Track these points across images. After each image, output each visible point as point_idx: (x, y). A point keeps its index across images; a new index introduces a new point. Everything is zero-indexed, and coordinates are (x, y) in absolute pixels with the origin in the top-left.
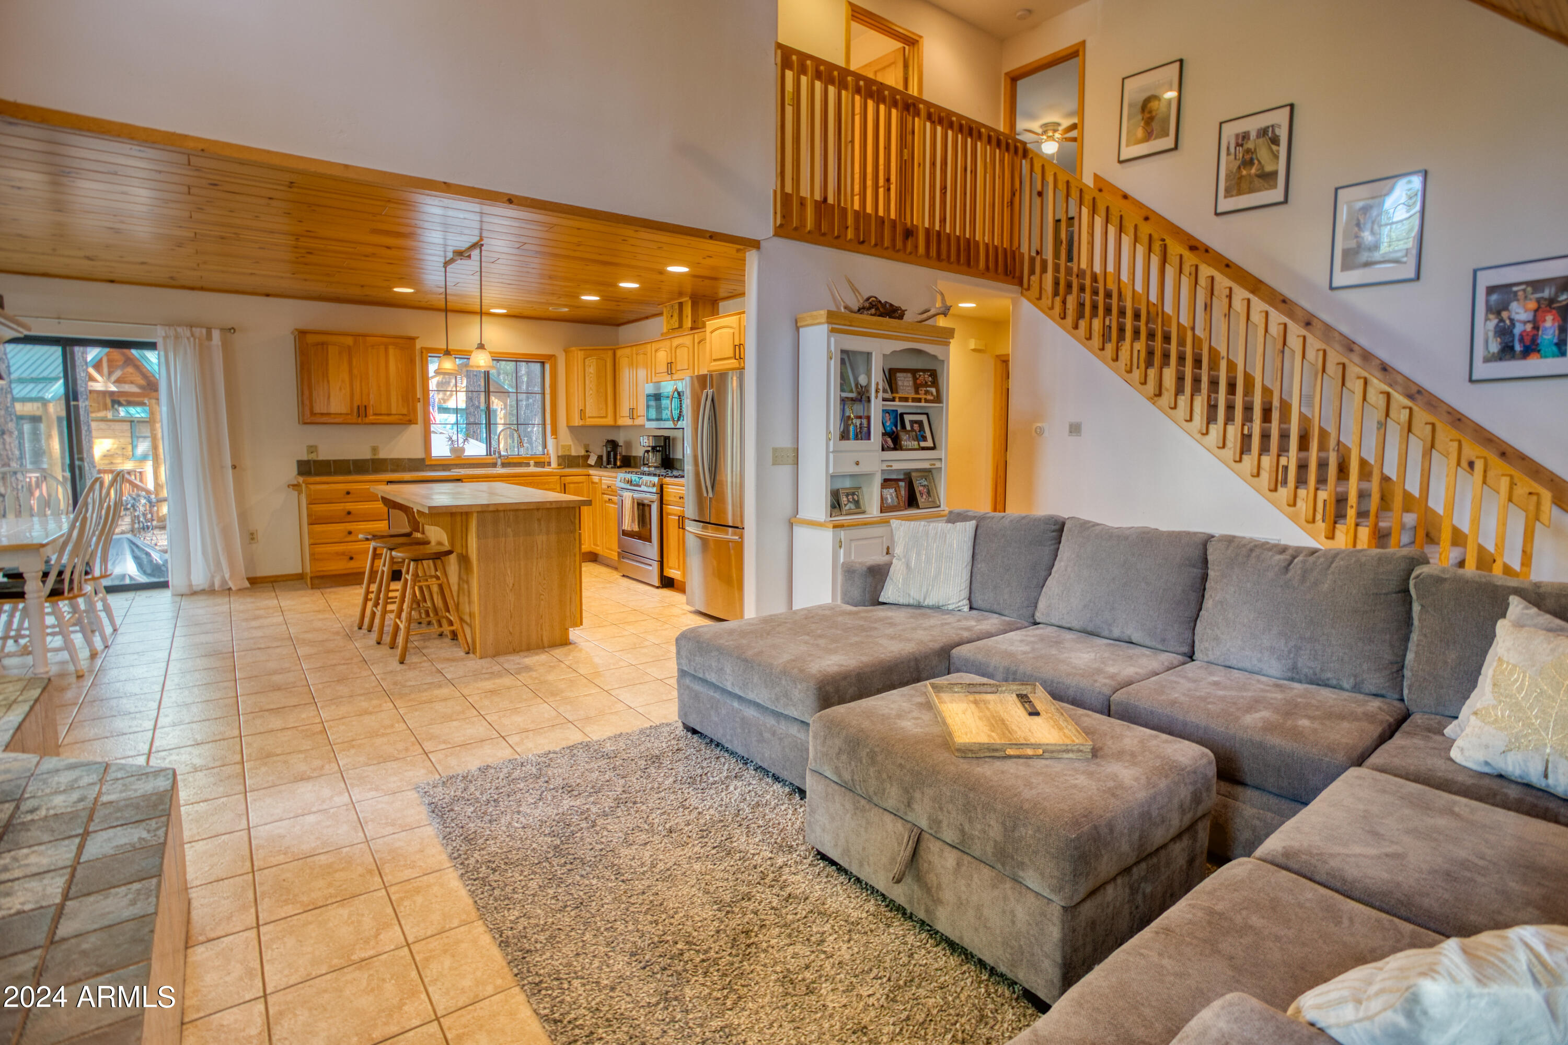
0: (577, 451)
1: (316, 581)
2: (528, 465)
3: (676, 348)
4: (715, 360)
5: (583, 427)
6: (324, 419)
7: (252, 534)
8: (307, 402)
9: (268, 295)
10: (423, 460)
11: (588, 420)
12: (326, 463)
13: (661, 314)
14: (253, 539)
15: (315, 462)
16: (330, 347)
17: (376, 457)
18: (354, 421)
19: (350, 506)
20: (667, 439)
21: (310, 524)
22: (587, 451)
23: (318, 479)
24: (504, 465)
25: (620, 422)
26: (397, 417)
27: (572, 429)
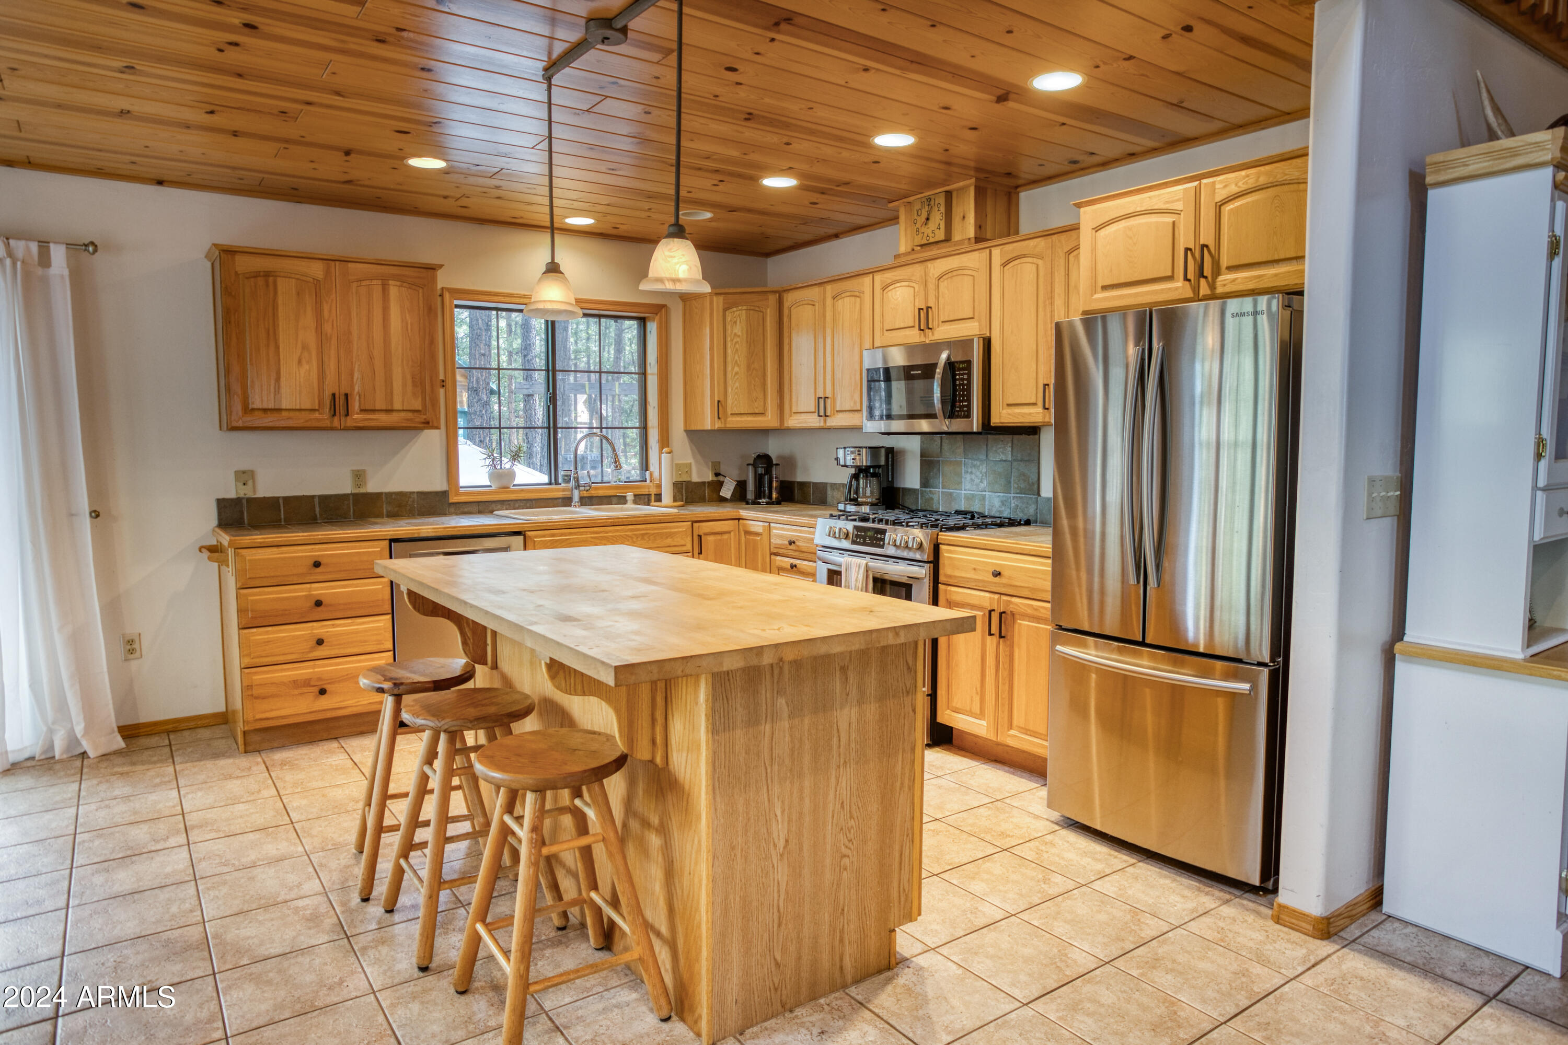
0: (701, 474)
1: (255, 738)
2: (622, 500)
3: (940, 278)
4: (1105, 288)
5: (720, 431)
6: (268, 420)
7: (130, 642)
8: (236, 388)
9: (160, 183)
10: (445, 494)
11: (730, 419)
12: (272, 504)
13: (894, 220)
14: (131, 651)
15: (249, 500)
16: (279, 279)
17: (362, 490)
18: (327, 423)
19: (319, 590)
20: (890, 451)
21: (242, 628)
22: (717, 475)
23: (258, 538)
24: (586, 501)
25: (793, 422)
26: (403, 414)
27: (693, 435)
